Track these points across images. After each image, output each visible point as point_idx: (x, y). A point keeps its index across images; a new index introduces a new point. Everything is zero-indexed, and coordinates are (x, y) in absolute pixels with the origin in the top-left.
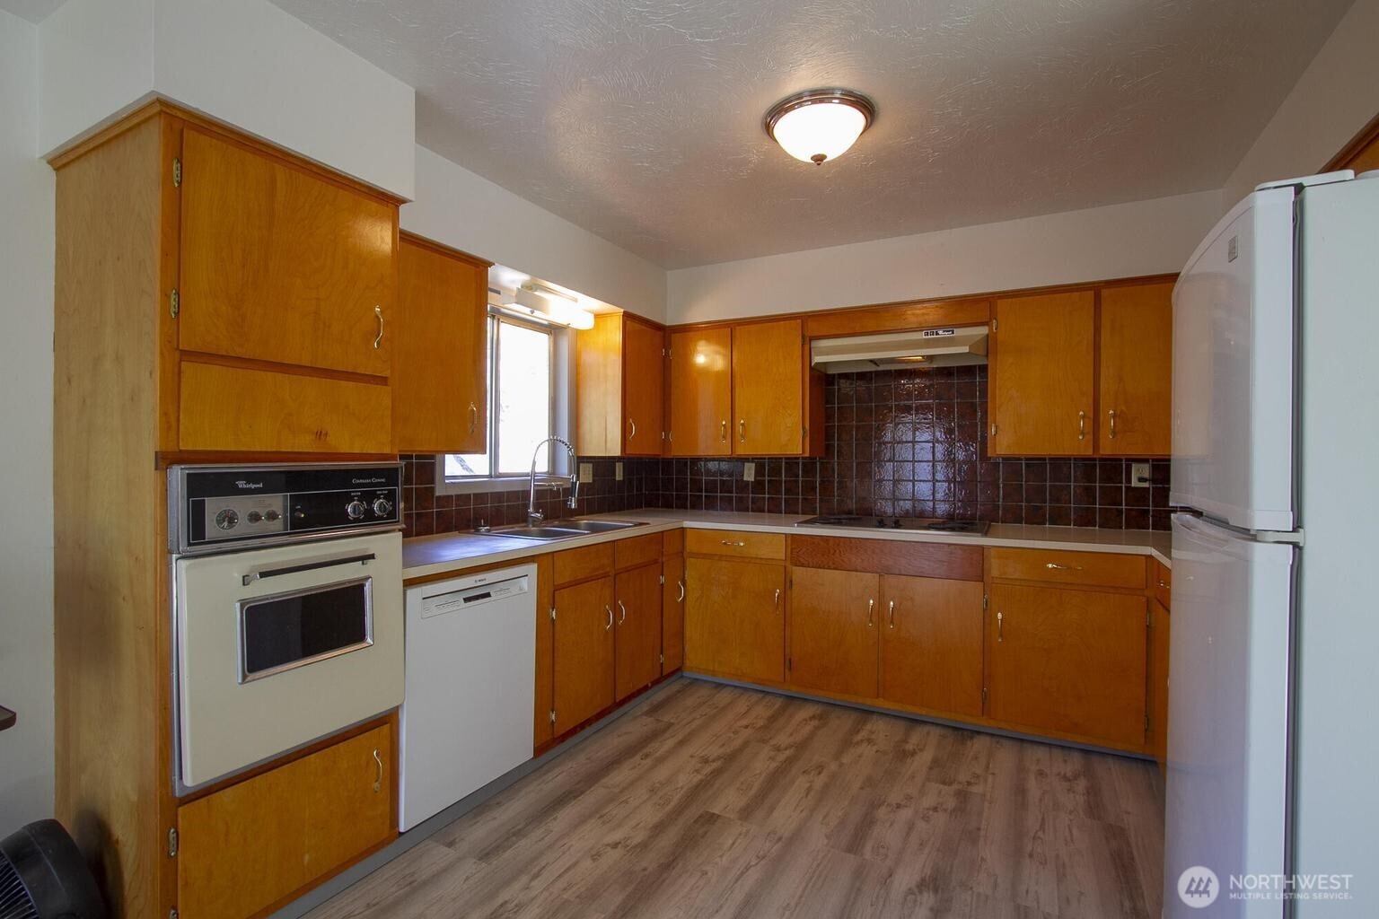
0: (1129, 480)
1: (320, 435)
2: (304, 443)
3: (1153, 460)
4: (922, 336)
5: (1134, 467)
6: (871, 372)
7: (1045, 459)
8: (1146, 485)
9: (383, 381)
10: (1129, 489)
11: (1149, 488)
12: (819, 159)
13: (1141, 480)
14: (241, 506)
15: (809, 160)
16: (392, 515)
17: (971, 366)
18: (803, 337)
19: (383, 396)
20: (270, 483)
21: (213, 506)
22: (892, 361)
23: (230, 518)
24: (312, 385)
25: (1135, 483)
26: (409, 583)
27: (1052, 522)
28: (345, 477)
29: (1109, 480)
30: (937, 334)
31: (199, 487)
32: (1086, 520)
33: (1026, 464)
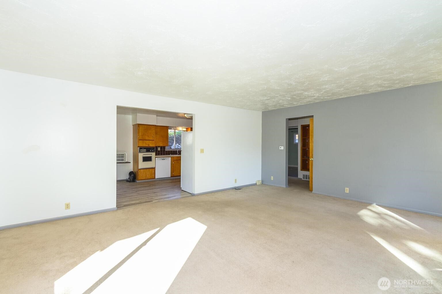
1: (149, 145)
2: (147, 146)
9: (154, 140)
14: (143, 150)
16: (154, 151)
19: (154, 142)
20: (145, 148)
21: (141, 150)
23: (142, 151)
24: (148, 141)
26: (156, 157)
28: (150, 148)
31: (140, 149)
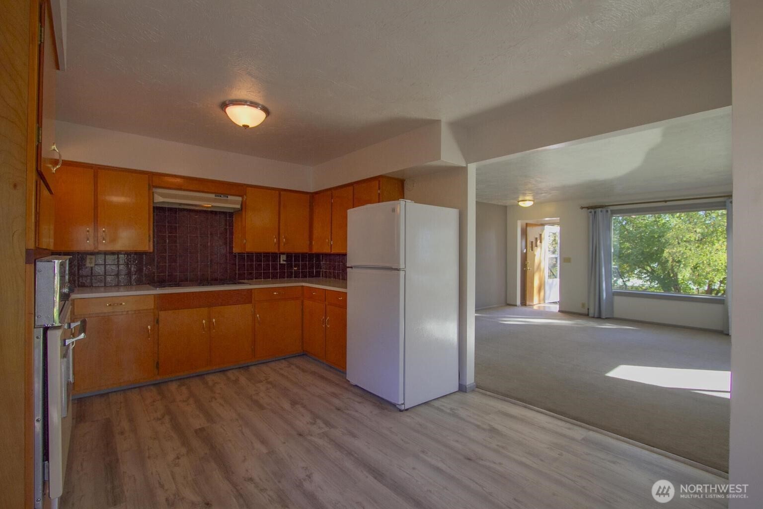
0: (280, 261)
3: (287, 254)
4: (213, 196)
5: (281, 256)
6: (176, 209)
7: (253, 253)
8: (285, 263)
10: (280, 264)
11: (285, 264)
12: (246, 127)
13: (284, 261)
15: (241, 126)
17: (225, 212)
18: (149, 185)
22: (196, 205)
25: (282, 262)
27: (256, 279)
29: (274, 261)
30: (221, 197)
32: (266, 276)
33: (247, 256)
